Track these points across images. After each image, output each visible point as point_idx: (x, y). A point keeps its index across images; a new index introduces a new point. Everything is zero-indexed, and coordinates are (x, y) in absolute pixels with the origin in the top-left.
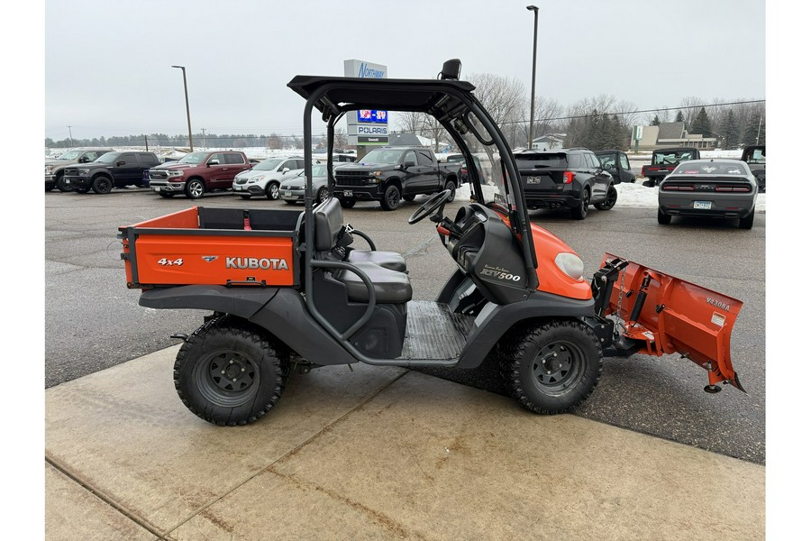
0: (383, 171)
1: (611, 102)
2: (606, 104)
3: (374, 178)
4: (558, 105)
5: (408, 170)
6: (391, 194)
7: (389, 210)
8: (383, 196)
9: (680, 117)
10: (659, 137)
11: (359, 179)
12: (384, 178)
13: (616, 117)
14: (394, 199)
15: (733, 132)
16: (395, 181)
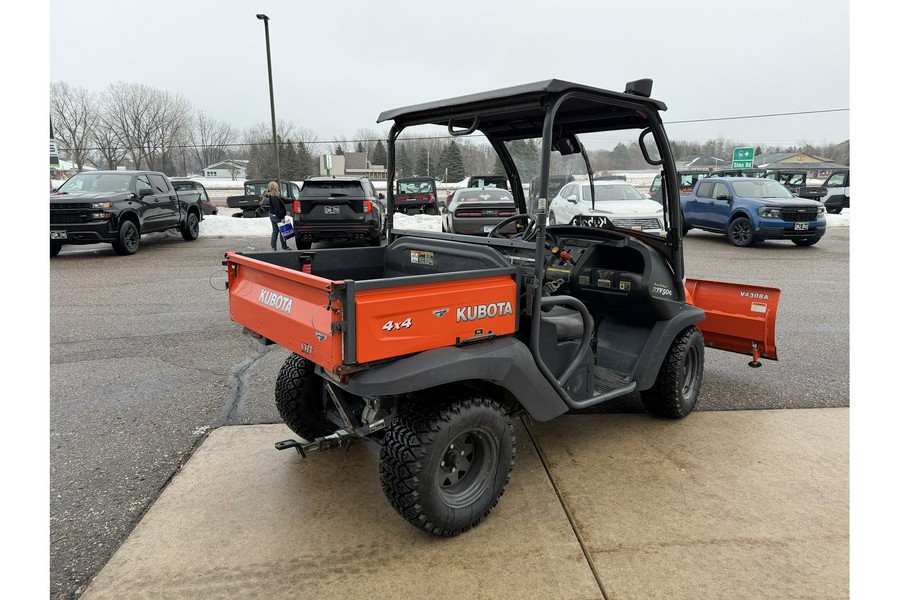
0: (112, 202)
1: (290, 128)
2: (286, 130)
3: (100, 211)
4: (233, 127)
5: (143, 200)
6: (127, 233)
7: (127, 253)
8: (117, 236)
9: (360, 149)
10: (346, 167)
11: (76, 214)
12: (117, 212)
13: (301, 144)
14: (132, 239)
15: (407, 164)
16: (130, 215)
